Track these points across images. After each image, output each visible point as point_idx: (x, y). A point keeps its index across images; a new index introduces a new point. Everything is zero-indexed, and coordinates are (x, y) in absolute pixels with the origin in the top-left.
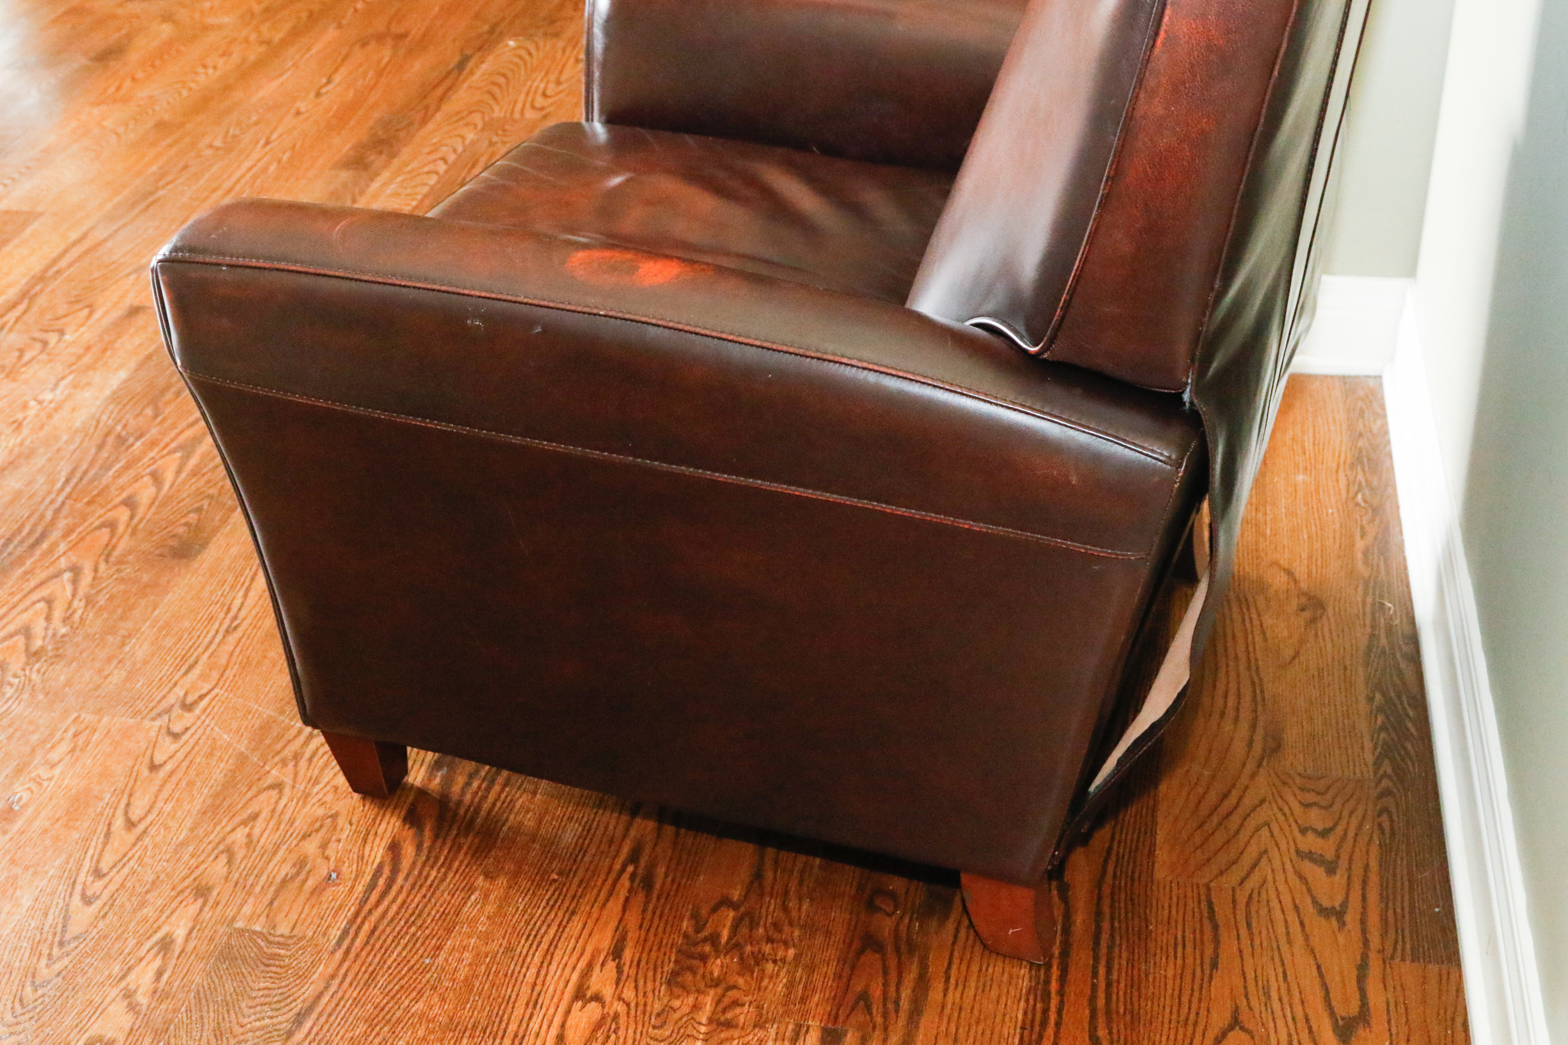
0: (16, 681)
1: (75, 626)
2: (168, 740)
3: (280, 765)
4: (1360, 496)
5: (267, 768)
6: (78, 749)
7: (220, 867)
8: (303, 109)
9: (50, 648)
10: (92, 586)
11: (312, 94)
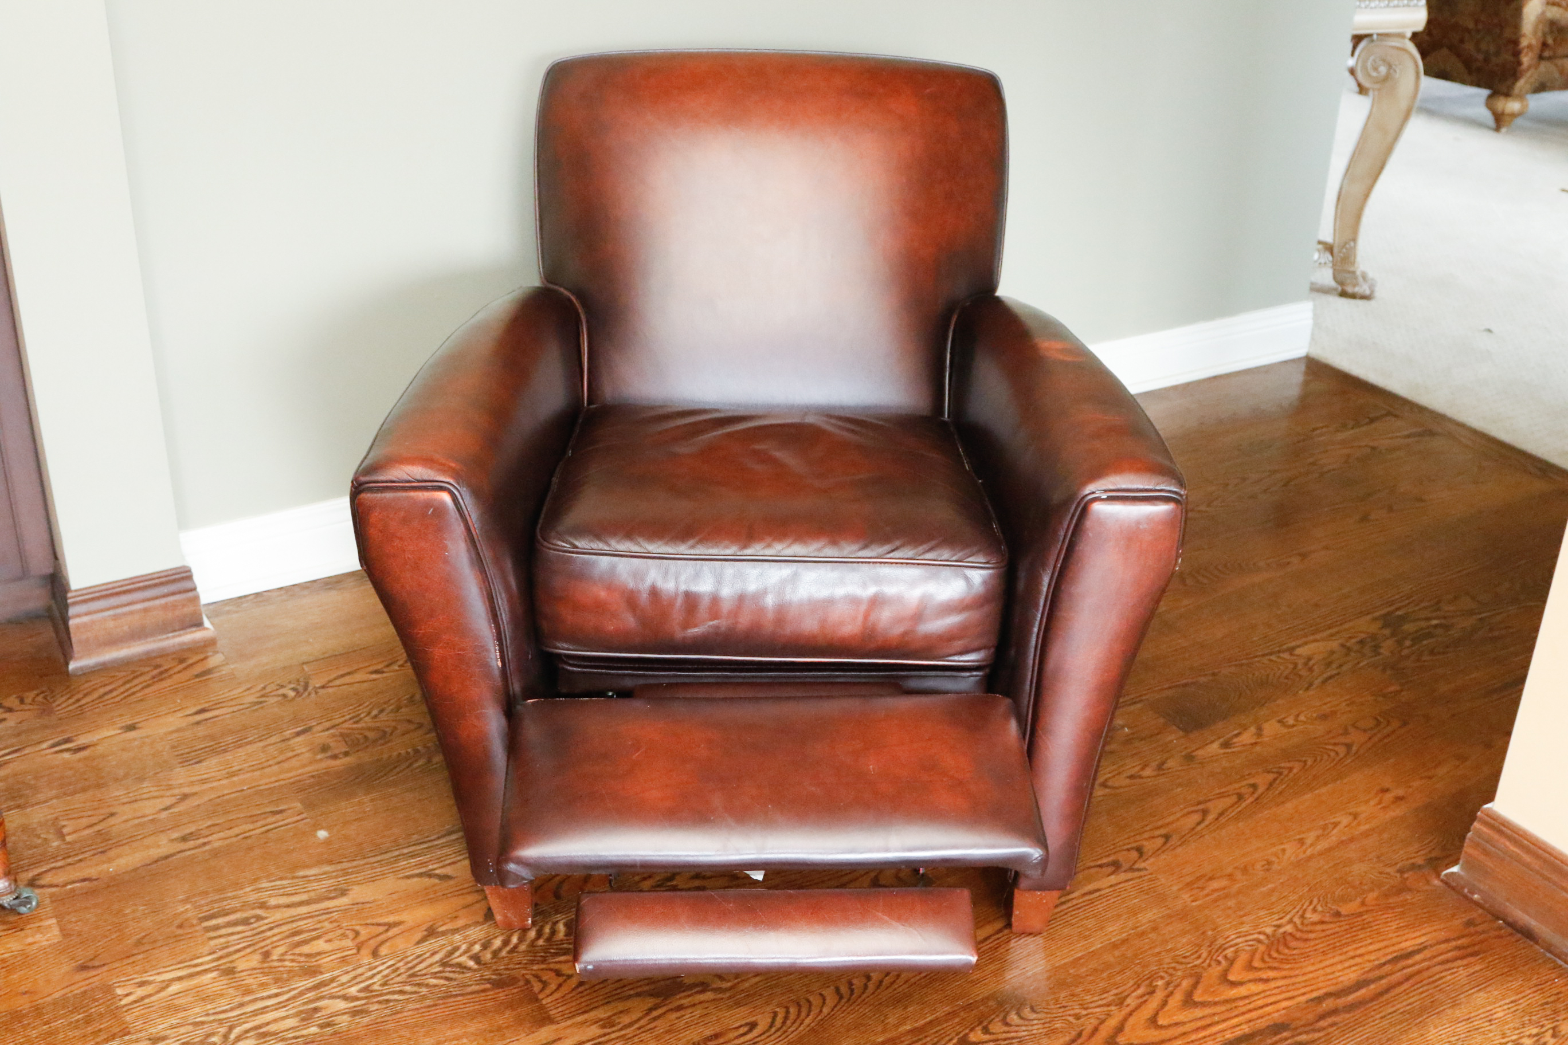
0: (1220, 958)
1: (1148, 982)
2: (1145, 850)
6: (1207, 878)
7: (1170, 764)
9: (1179, 973)
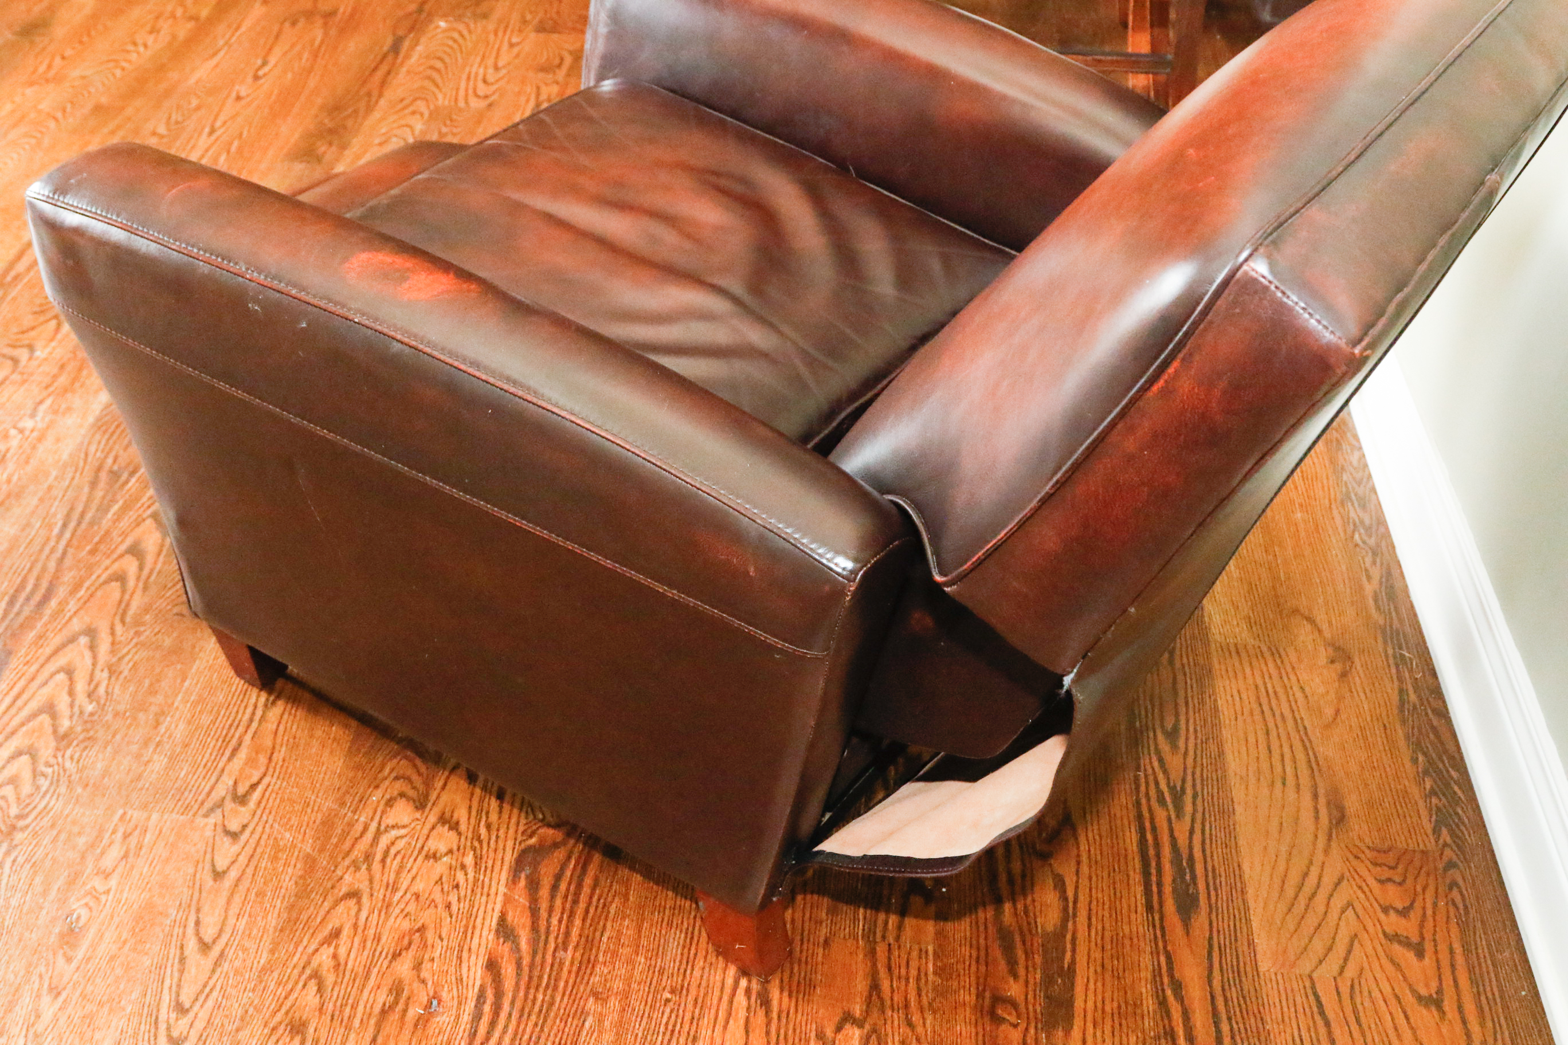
0: (50, 770)
1: (102, 702)
2: (227, 840)
3: (352, 869)
4: (1357, 536)
5: (339, 873)
6: (131, 855)
7: (310, 997)
8: (243, 94)
9: (79, 729)
10: (113, 652)
11: (249, 80)
